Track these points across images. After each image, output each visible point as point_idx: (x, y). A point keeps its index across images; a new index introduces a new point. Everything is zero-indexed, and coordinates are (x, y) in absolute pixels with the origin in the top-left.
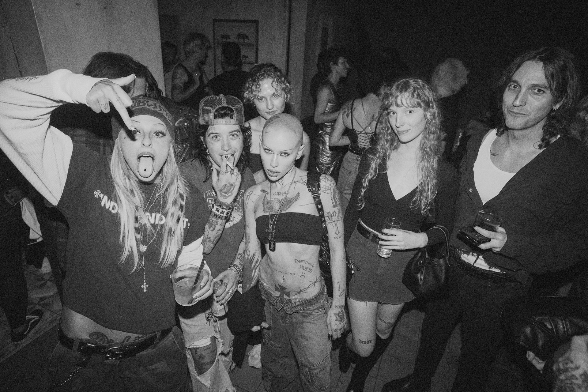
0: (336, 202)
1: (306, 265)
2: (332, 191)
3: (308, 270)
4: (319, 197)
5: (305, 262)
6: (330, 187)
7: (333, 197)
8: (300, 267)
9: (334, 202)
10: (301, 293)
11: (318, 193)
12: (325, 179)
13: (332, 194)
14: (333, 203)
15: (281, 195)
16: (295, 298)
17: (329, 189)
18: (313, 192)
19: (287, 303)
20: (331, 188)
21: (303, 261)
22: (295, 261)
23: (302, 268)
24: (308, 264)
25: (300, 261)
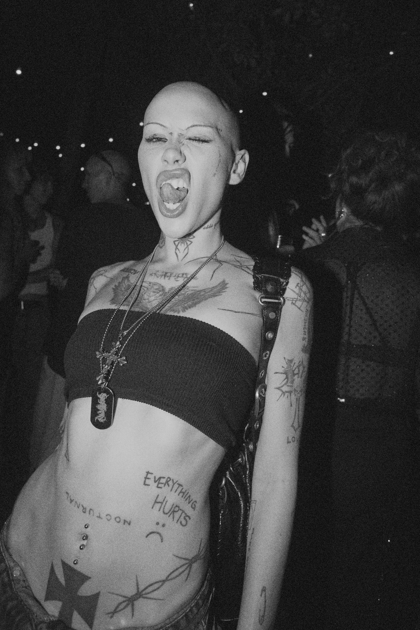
1: (174, 498)
5: (176, 486)
6: (308, 296)
7: (307, 324)
8: (156, 502)
9: (307, 336)
10: (138, 602)
14: (304, 339)
15: (172, 279)
17: (304, 300)
21: (171, 483)
22: (146, 478)
23: (160, 504)
24: (181, 494)
25: (163, 481)
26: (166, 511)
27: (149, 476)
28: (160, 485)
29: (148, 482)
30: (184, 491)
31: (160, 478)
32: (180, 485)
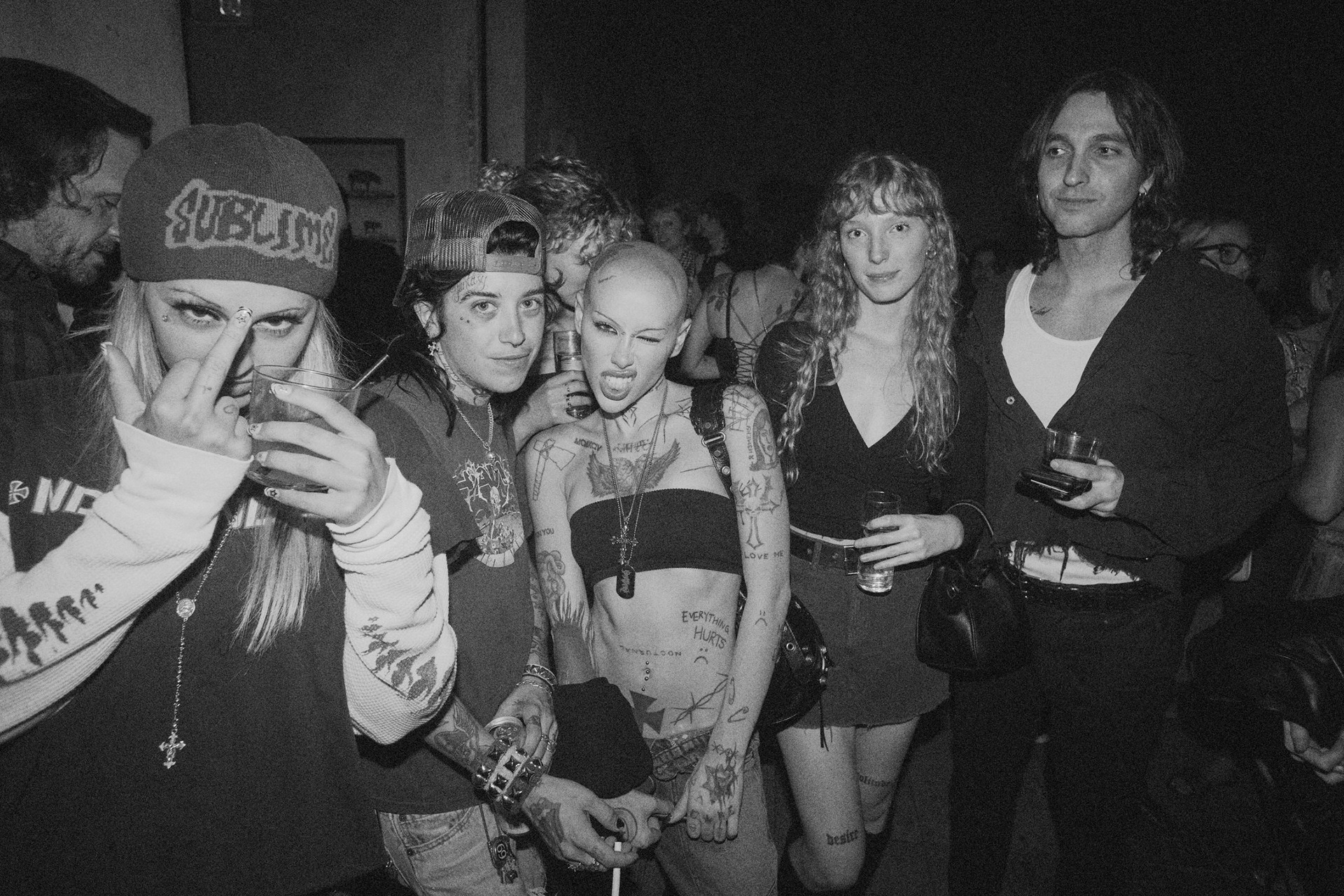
1: (710, 627)
3: (715, 640)
4: (723, 445)
6: (745, 412)
8: (696, 634)
10: (695, 712)
16: (678, 733)
17: (742, 419)
21: (703, 615)
22: (684, 617)
23: (700, 634)
24: (715, 622)
25: (698, 615)
26: (706, 637)
27: (685, 614)
28: (696, 619)
29: (685, 619)
30: (716, 619)
31: (694, 614)
32: (711, 615)
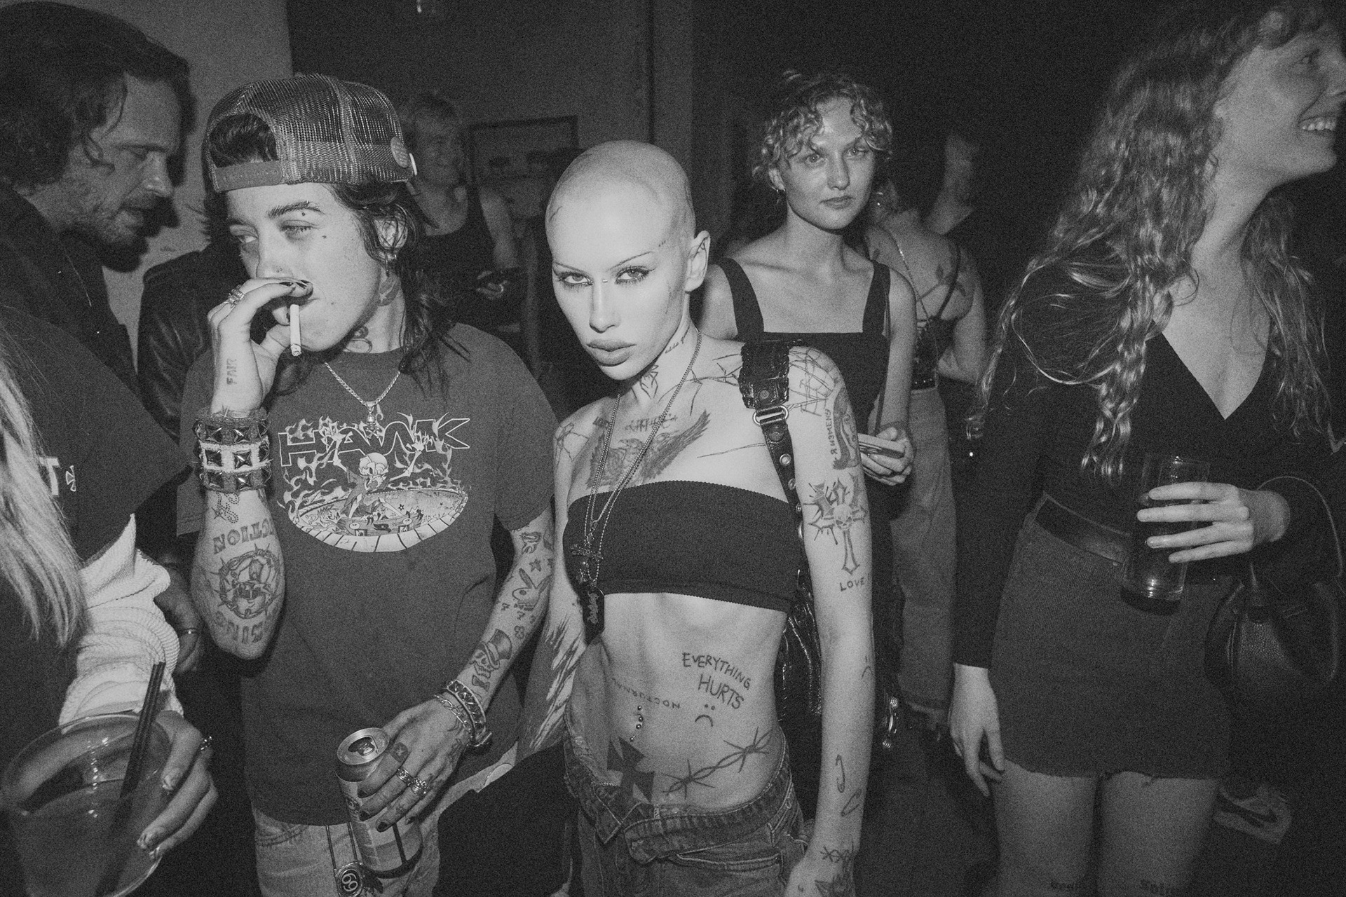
0: (844, 450)
1: (719, 677)
2: (830, 404)
3: (727, 696)
4: (783, 424)
6: (823, 390)
7: (833, 430)
9: (837, 446)
10: (692, 786)
11: (781, 410)
12: (805, 361)
13: (832, 417)
14: (833, 451)
15: (649, 427)
16: (667, 801)
17: (817, 400)
18: (760, 407)
19: (636, 815)
20: (826, 395)
22: (684, 660)
26: (714, 691)
28: (702, 664)
